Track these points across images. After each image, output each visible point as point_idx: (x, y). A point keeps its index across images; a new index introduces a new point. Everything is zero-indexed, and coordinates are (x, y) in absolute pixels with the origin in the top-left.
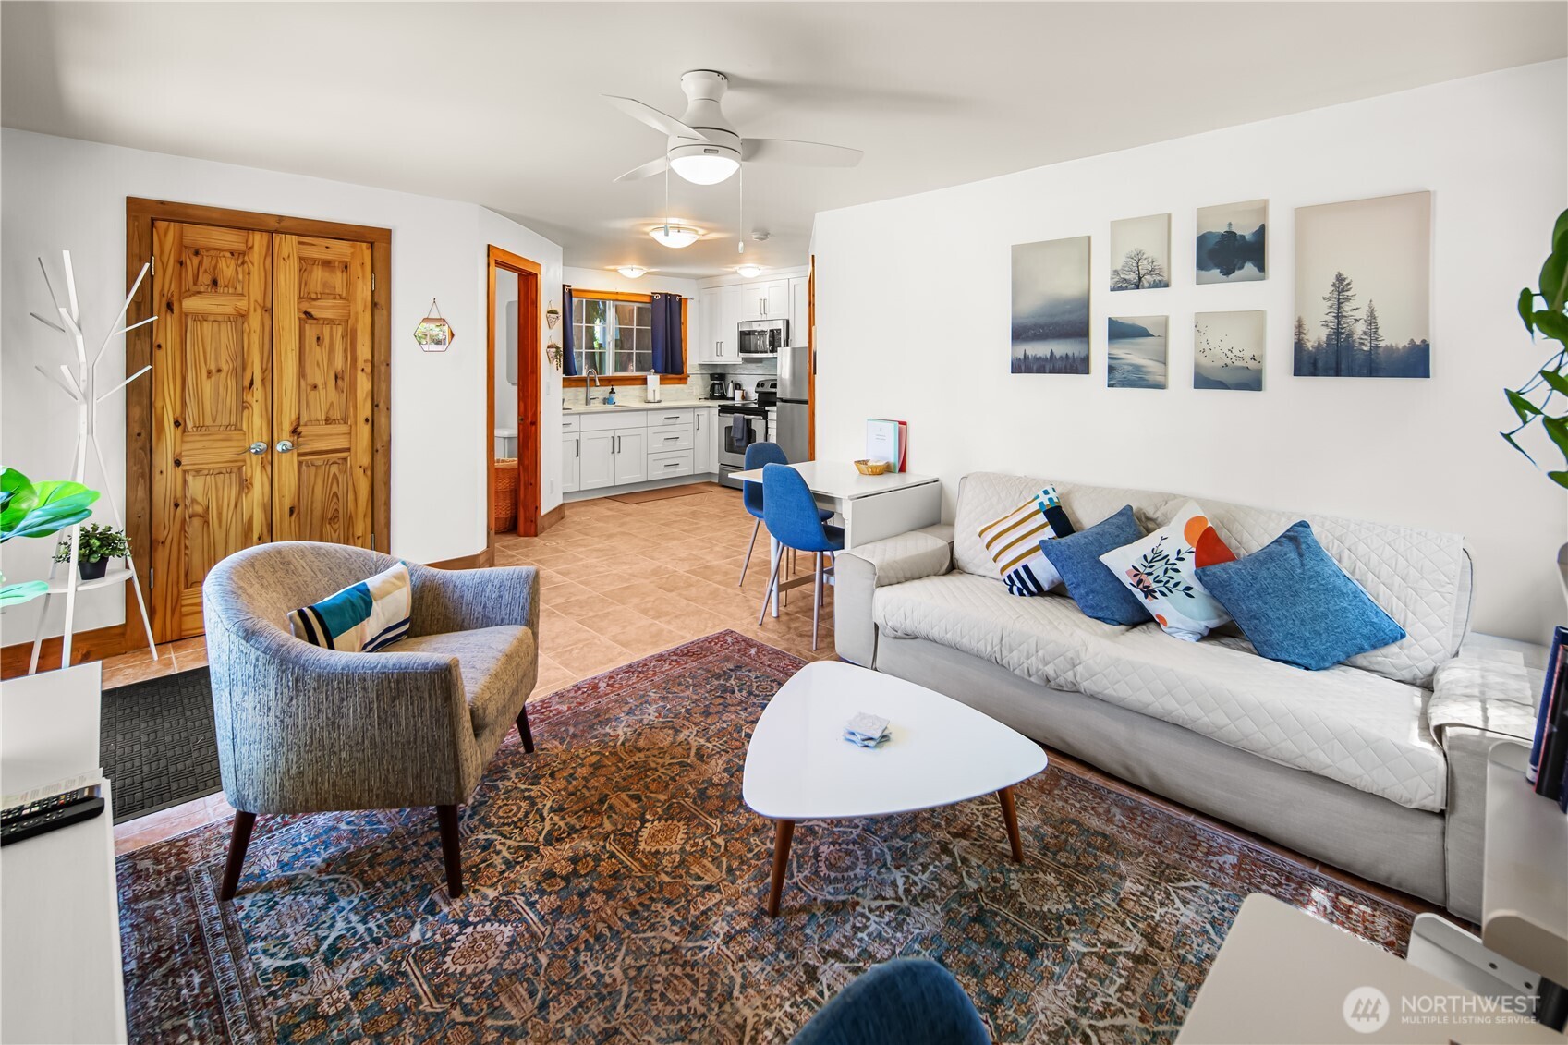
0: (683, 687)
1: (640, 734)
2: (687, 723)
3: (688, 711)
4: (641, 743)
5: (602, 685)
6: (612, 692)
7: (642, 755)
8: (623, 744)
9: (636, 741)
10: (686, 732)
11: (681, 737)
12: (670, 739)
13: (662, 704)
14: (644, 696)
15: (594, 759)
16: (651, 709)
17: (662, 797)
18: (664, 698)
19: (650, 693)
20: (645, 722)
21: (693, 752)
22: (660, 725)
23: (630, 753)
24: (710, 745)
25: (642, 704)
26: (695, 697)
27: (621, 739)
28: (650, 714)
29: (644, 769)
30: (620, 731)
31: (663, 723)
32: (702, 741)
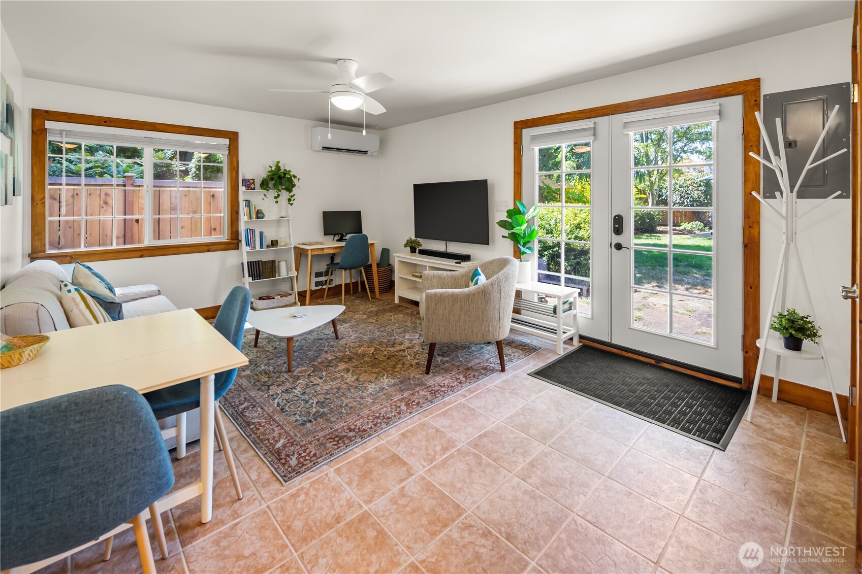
0: (350, 405)
1: (376, 379)
2: (351, 384)
3: (349, 390)
4: (375, 375)
5: (404, 408)
6: (395, 402)
7: (374, 371)
8: (384, 375)
9: (377, 376)
10: (352, 379)
11: (355, 377)
12: (361, 376)
13: (364, 394)
14: (376, 399)
15: (395, 370)
16: (370, 390)
17: (366, 359)
18: (362, 398)
19: (371, 401)
20: (373, 384)
21: (351, 372)
22: (366, 382)
23: (380, 372)
24: (342, 374)
25: (376, 394)
26: (343, 398)
27: (385, 377)
28: (371, 388)
29: (373, 366)
30: (386, 380)
31: (364, 384)
32: (345, 376)
